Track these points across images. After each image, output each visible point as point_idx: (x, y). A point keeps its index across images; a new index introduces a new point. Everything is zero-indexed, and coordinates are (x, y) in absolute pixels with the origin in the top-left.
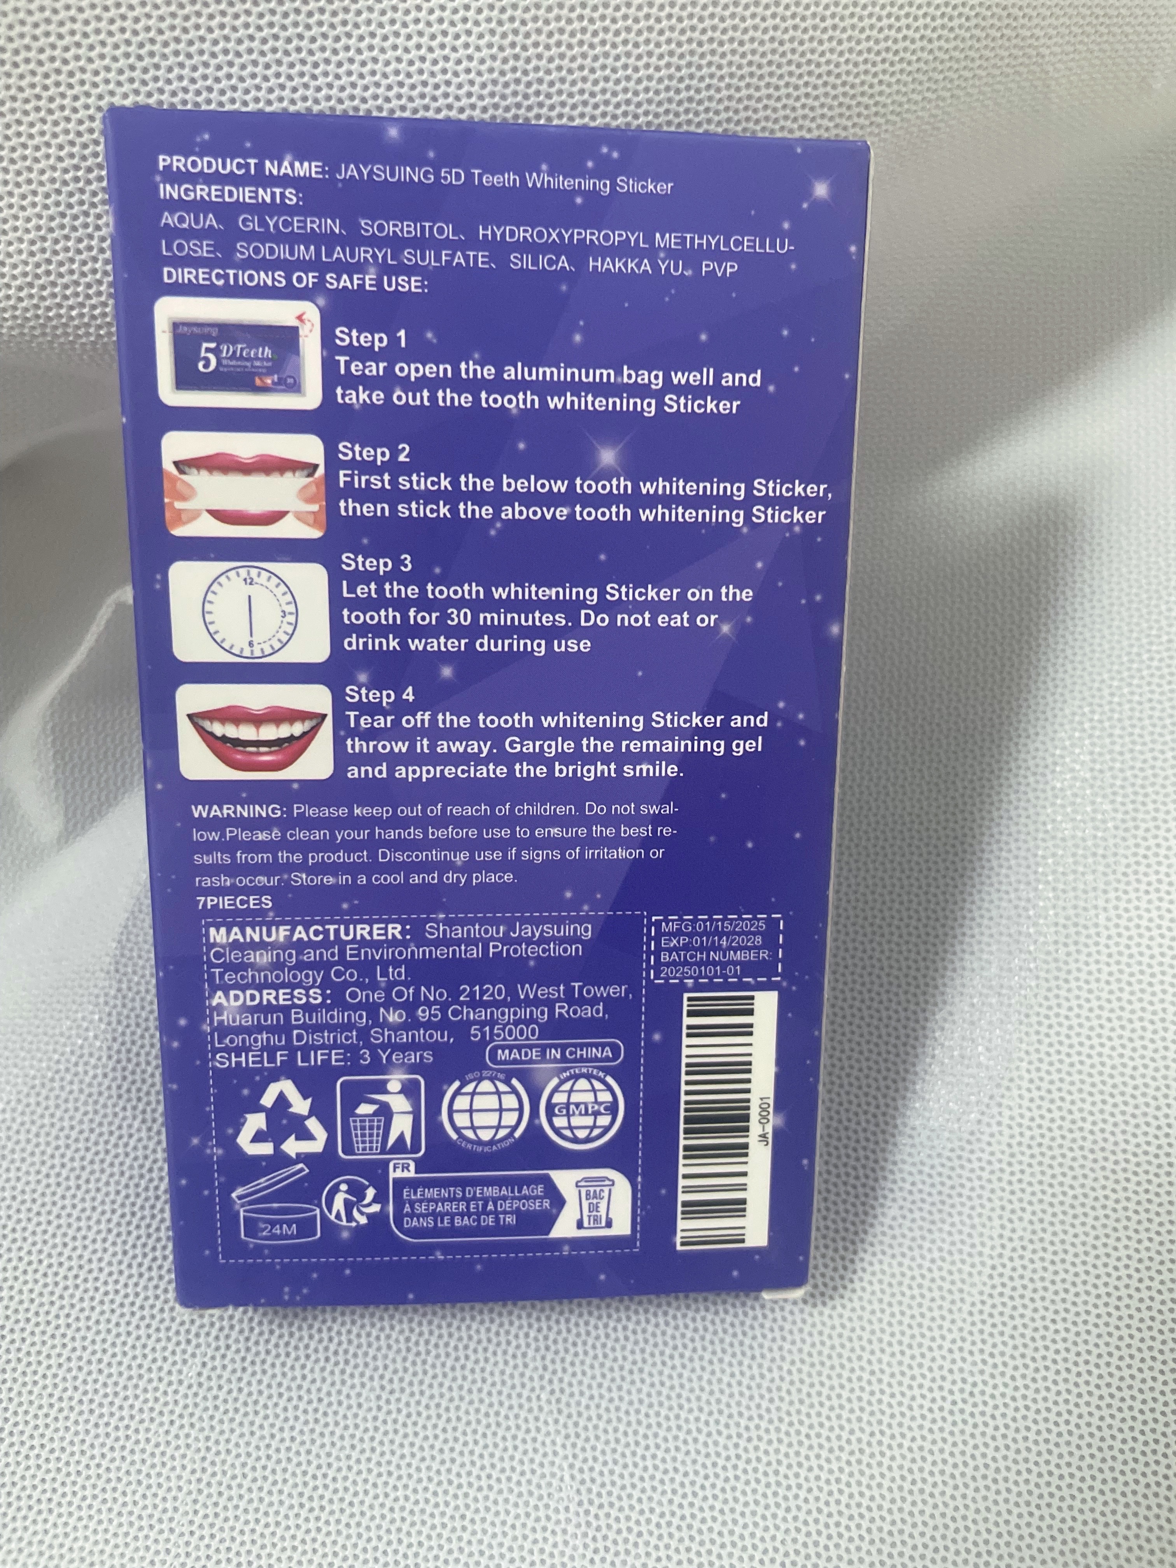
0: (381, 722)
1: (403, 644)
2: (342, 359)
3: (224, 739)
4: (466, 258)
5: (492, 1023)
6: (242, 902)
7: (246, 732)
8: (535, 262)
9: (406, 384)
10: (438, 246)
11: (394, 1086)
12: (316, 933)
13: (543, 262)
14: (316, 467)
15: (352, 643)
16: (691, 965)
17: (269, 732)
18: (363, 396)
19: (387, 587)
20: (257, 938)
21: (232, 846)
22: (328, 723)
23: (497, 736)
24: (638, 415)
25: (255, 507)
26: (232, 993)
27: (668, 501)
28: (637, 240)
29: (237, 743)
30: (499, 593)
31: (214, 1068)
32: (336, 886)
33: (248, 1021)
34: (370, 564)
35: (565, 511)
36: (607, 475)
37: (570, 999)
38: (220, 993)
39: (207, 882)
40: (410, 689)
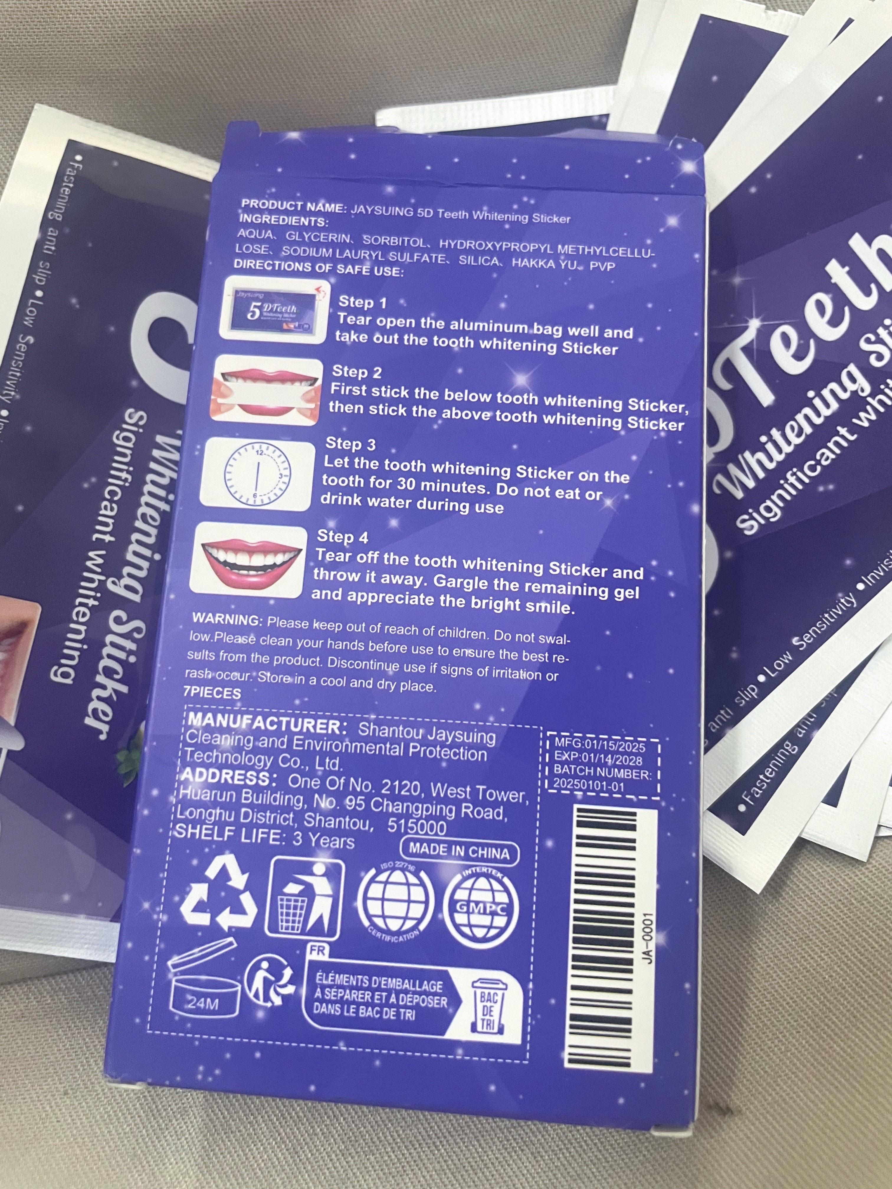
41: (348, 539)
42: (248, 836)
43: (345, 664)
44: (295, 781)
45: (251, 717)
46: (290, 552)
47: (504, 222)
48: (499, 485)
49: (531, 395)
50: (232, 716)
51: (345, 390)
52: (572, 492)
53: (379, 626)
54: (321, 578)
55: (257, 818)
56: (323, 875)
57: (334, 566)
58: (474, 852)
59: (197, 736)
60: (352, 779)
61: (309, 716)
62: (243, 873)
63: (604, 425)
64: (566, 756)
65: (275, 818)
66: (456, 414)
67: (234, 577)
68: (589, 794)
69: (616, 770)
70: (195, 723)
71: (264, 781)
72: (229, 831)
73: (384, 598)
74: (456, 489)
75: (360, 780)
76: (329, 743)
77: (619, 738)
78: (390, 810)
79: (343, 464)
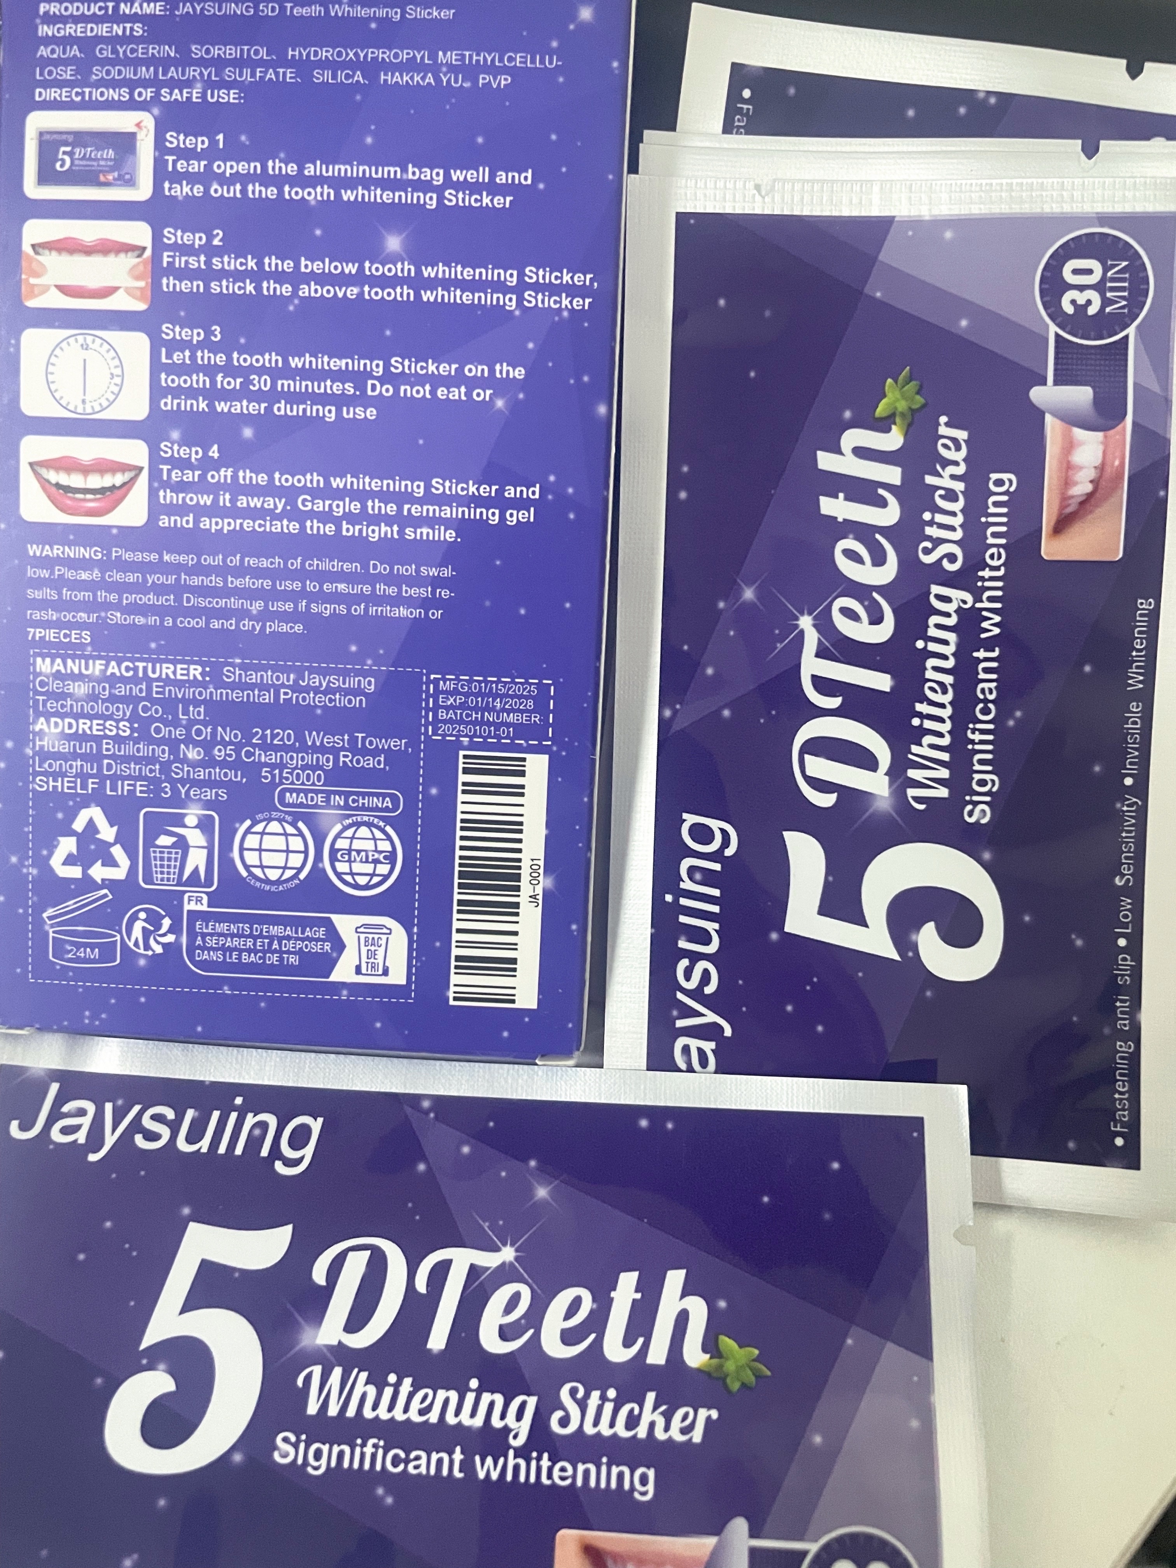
0: (190, 476)
1: (210, 406)
2: (170, 158)
3: (58, 486)
4: (277, 74)
5: (282, 766)
6: (65, 636)
7: (76, 480)
8: (334, 77)
9: (222, 180)
10: (253, 64)
11: (191, 820)
12: (128, 669)
13: (341, 76)
14: (144, 249)
15: (168, 404)
16: (467, 723)
17: (95, 481)
18: (186, 189)
19: (199, 354)
20: (76, 671)
21: (58, 584)
22: (145, 474)
23: (290, 494)
24: (421, 207)
25: (93, 283)
26: (53, 720)
27: (447, 284)
28: (422, 58)
29: (67, 489)
30: (295, 362)
31: (34, 790)
32: (146, 626)
33: (65, 747)
34: (186, 334)
35: (356, 290)
36: (393, 259)
37: (353, 749)
38: (42, 719)
39: (37, 615)
40: (215, 447)
41: (195, 454)
42: (114, 788)
43: (203, 603)
44: (158, 730)
45: (104, 662)
46: (130, 470)
47: (369, 19)
48: (370, 382)
49: (406, 263)
50: (83, 661)
51: (180, 262)
52: (456, 390)
53: (238, 558)
54: (168, 502)
55: (121, 770)
56: (195, 827)
57: (181, 487)
58: (354, 801)
59: (48, 684)
60: (220, 729)
61: (167, 661)
62: (112, 826)
63: (495, 303)
64: (452, 700)
65: (140, 769)
66: (316, 291)
67: (69, 502)
68: (475, 740)
69: (505, 714)
70: (44, 670)
71: (124, 731)
72: (93, 783)
73: (241, 524)
74: (319, 388)
75: (228, 729)
76: (192, 690)
77: (509, 680)
78: (263, 760)
79: (184, 359)
